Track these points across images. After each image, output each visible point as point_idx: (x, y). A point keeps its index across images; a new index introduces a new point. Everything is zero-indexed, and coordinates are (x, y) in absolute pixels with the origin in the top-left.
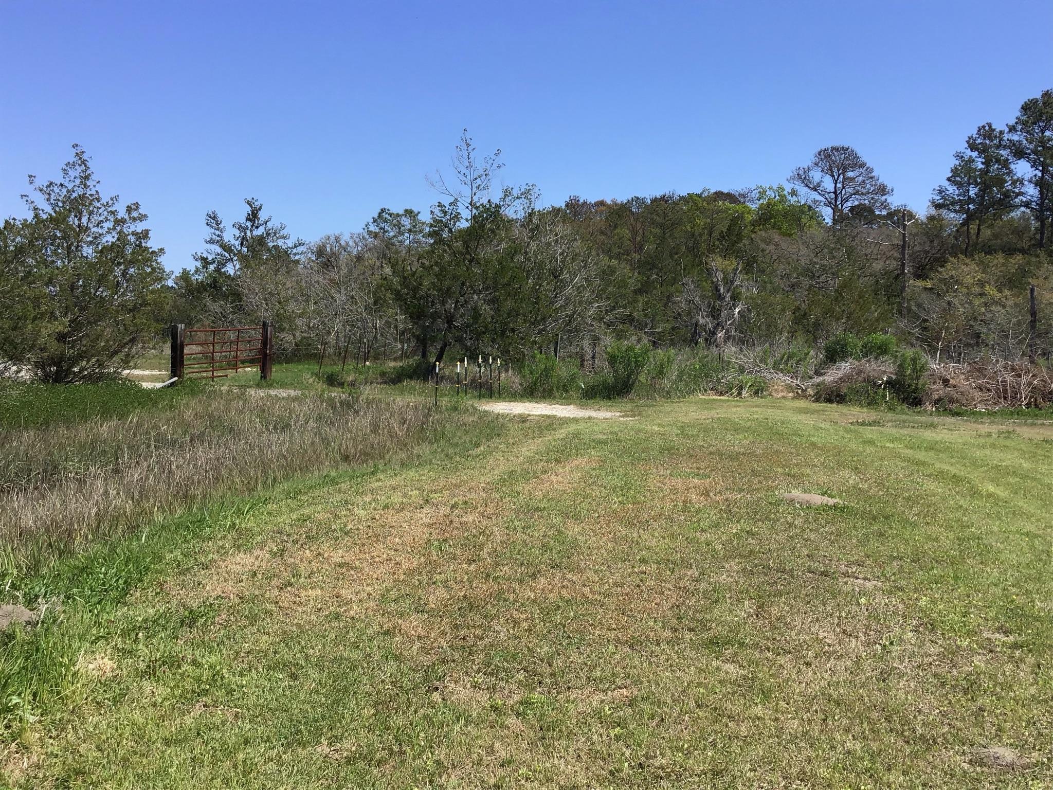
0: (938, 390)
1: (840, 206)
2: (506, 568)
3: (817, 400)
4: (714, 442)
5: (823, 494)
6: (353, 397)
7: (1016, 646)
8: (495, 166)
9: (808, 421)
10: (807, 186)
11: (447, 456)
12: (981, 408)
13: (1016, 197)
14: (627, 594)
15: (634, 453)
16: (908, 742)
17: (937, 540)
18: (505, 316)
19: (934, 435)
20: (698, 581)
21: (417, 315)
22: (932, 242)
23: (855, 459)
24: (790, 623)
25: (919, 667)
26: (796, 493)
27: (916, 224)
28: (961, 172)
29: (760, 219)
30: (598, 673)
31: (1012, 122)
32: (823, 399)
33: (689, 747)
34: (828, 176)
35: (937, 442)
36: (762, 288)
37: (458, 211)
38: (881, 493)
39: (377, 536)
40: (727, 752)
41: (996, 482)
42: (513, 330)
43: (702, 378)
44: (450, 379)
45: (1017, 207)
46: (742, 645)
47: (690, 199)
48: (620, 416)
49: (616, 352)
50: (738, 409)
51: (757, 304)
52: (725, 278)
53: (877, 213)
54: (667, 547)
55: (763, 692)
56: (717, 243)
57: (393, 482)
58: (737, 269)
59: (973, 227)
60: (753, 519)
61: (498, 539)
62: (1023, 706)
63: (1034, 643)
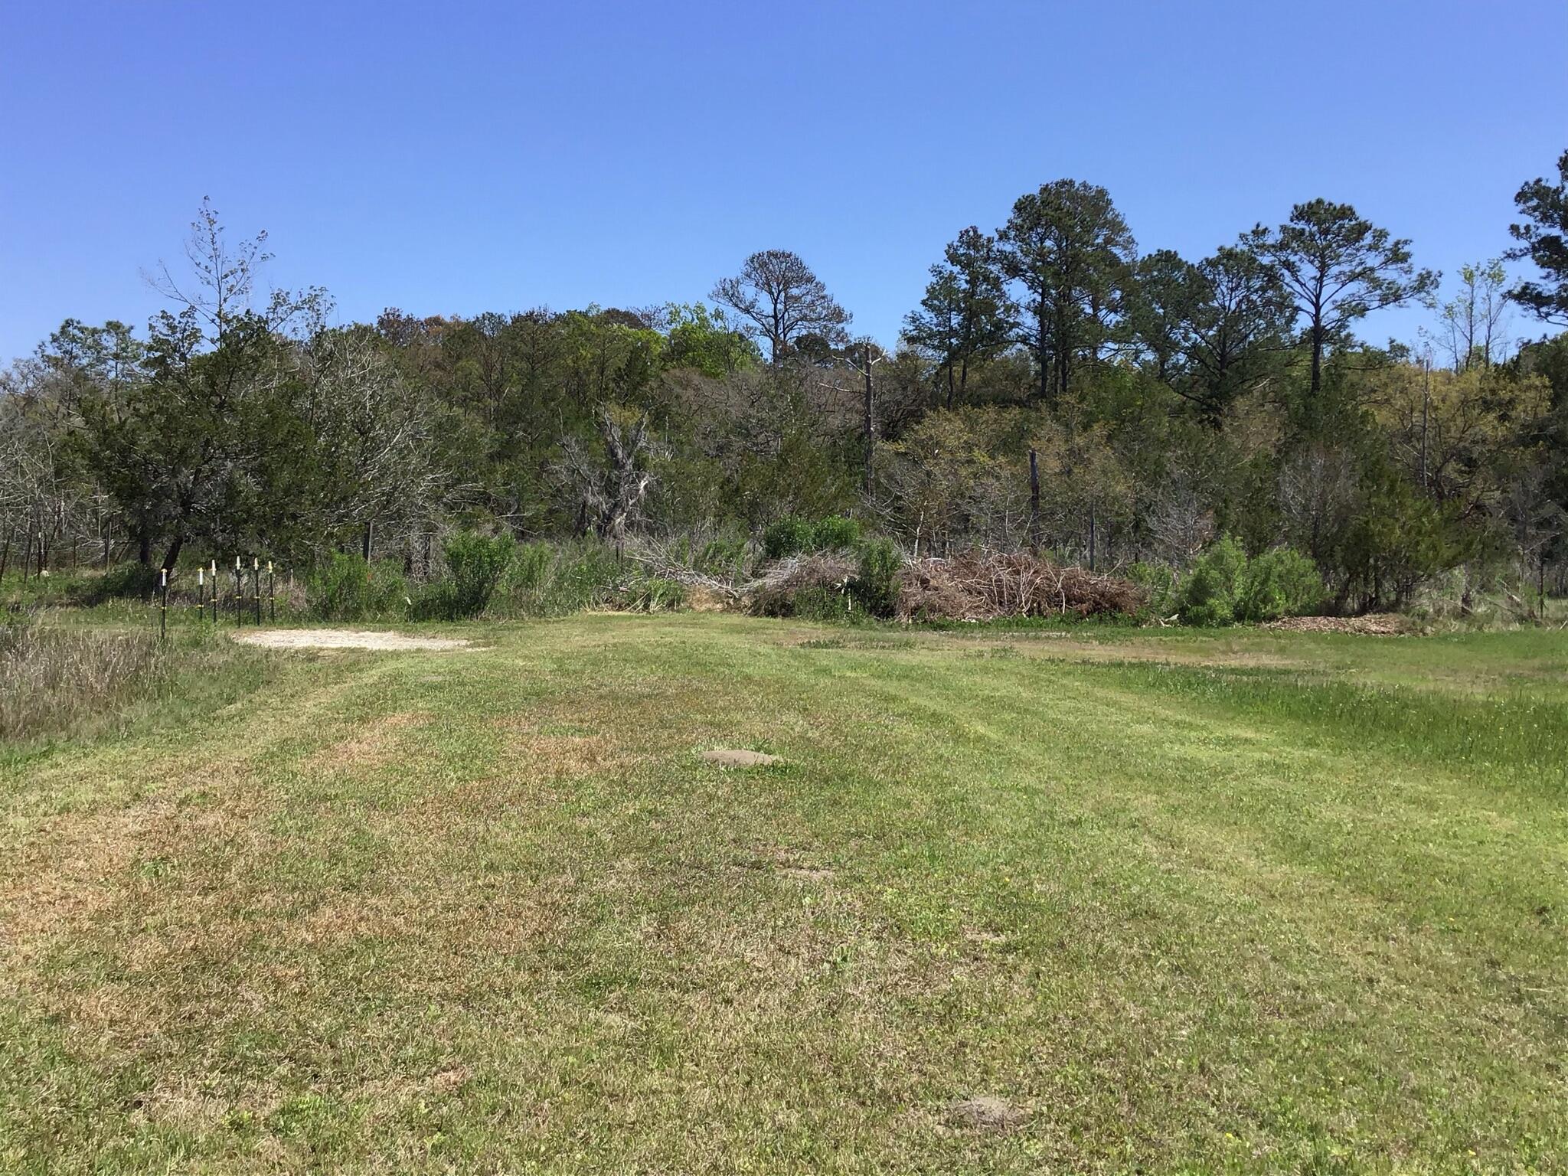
0: (915, 595)
1: (782, 336)
2: (267, 896)
3: (755, 614)
4: (607, 681)
5: (758, 750)
6: (16, 630)
7: (1008, 949)
8: (257, 258)
9: (742, 643)
10: (736, 306)
11: (178, 720)
12: (971, 618)
13: (1010, 330)
14: (463, 922)
15: (485, 703)
16: (863, 1104)
17: (908, 805)
18: (280, 494)
19: (910, 657)
20: (574, 891)
21: (128, 492)
22: (905, 389)
23: (804, 696)
24: (705, 943)
25: (881, 990)
26: (721, 751)
27: (884, 363)
28: (940, 294)
29: (673, 352)
30: (410, 1050)
31: (1003, 226)
32: (763, 611)
33: (547, 1150)
34: (765, 293)
35: (912, 668)
36: (678, 452)
37: (196, 326)
38: (837, 743)
39: (45, 859)
40: (605, 1150)
41: (986, 719)
42: (294, 517)
43: (591, 585)
44: (188, 596)
45: (1012, 342)
46: (633, 982)
47: (569, 319)
48: (467, 646)
49: (461, 546)
50: (644, 629)
51: (670, 475)
52: (624, 437)
53: (833, 347)
54: (529, 843)
55: (662, 1051)
56: (612, 385)
57: (80, 768)
58: (642, 423)
59: (957, 370)
60: (659, 791)
61: (257, 850)
62: (1018, 1034)
63: (1032, 943)
